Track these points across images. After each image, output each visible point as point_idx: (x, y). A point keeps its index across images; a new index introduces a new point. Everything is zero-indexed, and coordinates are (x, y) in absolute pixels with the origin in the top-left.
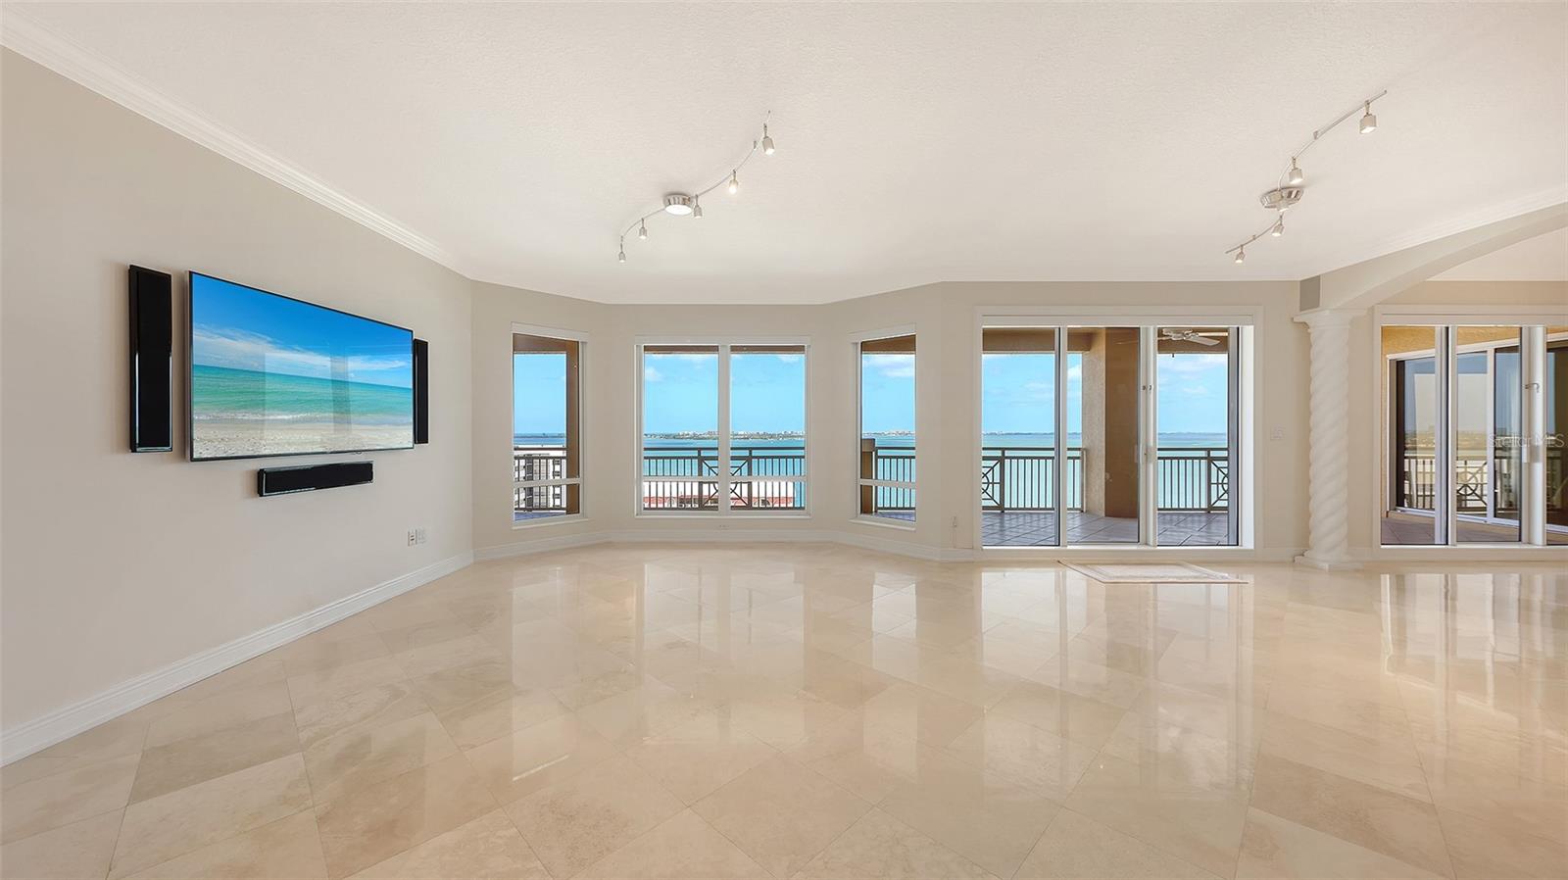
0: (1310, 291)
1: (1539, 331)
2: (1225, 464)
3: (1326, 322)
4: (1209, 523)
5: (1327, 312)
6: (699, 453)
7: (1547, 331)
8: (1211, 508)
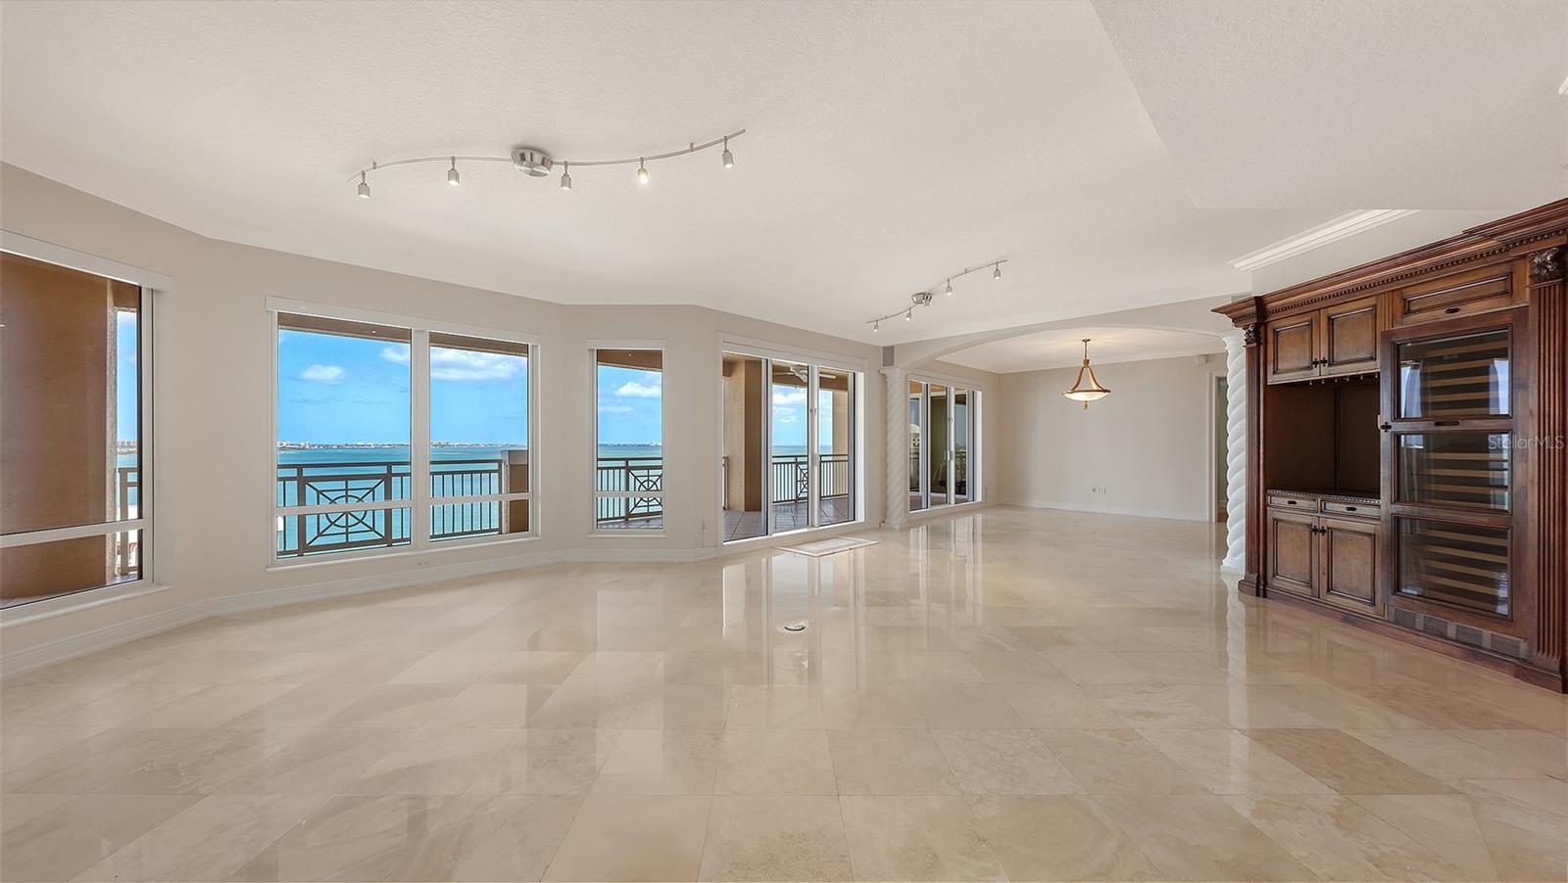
0: (888, 355)
1: (953, 389)
2: (805, 466)
3: (896, 375)
4: (796, 510)
5: (898, 370)
6: (300, 472)
7: (956, 389)
8: (798, 499)
